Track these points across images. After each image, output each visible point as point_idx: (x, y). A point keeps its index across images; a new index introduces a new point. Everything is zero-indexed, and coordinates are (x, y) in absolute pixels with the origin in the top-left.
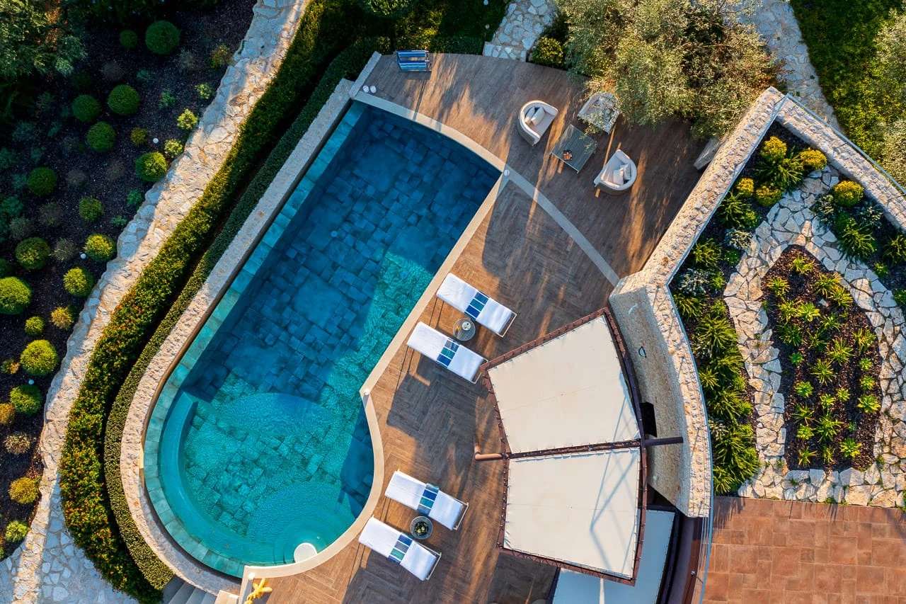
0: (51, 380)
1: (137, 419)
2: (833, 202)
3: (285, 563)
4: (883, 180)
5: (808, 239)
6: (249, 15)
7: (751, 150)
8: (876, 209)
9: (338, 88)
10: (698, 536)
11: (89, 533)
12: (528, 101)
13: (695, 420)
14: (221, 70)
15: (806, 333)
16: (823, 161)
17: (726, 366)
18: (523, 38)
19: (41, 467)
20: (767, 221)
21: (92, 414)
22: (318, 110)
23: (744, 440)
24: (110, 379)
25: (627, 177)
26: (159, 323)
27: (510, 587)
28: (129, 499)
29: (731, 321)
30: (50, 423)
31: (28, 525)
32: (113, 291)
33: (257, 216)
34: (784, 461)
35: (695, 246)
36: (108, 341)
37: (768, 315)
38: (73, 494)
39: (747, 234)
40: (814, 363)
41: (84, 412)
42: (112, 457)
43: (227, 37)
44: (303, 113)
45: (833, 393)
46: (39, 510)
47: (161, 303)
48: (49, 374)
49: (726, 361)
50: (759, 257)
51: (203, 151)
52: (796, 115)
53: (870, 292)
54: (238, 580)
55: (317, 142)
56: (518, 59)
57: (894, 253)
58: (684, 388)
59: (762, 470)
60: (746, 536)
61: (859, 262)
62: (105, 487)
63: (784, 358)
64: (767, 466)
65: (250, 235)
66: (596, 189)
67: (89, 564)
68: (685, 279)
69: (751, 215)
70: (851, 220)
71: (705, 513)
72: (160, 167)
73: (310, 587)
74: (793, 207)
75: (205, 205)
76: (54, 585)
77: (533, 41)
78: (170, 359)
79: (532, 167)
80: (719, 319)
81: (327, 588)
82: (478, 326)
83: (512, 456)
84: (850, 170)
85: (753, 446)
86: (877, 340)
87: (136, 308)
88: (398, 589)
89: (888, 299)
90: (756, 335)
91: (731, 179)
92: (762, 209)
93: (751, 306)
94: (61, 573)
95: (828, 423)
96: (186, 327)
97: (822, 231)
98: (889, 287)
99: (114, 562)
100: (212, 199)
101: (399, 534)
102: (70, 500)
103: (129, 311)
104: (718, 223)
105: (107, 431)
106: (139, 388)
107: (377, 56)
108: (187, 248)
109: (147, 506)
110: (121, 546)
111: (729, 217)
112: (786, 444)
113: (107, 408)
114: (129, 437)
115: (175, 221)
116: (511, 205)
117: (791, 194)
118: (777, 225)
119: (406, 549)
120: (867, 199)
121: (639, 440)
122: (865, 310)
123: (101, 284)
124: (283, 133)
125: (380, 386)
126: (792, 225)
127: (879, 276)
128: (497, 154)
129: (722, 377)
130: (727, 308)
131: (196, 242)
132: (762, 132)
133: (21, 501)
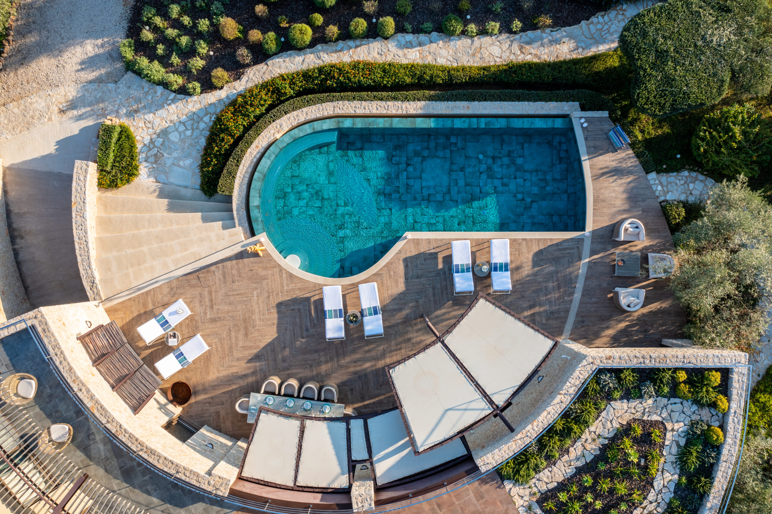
0: (290, 50)
1: (305, 115)
2: (703, 430)
3: (280, 253)
4: (735, 450)
5: (673, 430)
6: (577, 22)
7: (704, 365)
8: (716, 457)
9: (571, 103)
10: (468, 473)
11: (222, 131)
12: (639, 219)
13: (531, 430)
14: (534, 27)
15: (619, 462)
16: (724, 410)
17: (572, 429)
18: (672, 192)
19: (238, 77)
20: (669, 400)
21: (290, 87)
22: (551, 100)
23: (537, 465)
24: (316, 85)
25: (632, 305)
26: (367, 91)
27: (352, 390)
28: (257, 141)
29: (599, 416)
30: (266, 66)
31: (201, 93)
32: (365, 51)
33: (466, 106)
34: (538, 495)
35: (628, 369)
36: (337, 69)
37: (615, 434)
38: (239, 108)
39: (654, 393)
40: (605, 477)
41: (288, 82)
42: (274, 116)
43: (556, 17)
44: (542, 93)
45: (595, 499)
46: (213, 92)
47: (380, 84)
48: (294, 46)
49: (575, 427)
50: (645, 409)
51: (481, 49)
52: (740, 379)
53: (666, 483)
54: (253, 234)
55: (532, 112)
56: (658, 197)
57: (697, 483)
58: (545, 413)
59: (526, 486)
60: (484, 500)
61: (678, 467)
62: (254, 123)
63: (597, 459)
64: (530, 488)
65: (452, 109)
66: (611, 292)
67: (203, 142)
68: (606, 375)
69: (666, 390)
70: (701, 447)
71: (483, 469)
72: (456, 31)
73: (277, 276)
74: (685, 409)
75: (452, 72)
76: (177, 130)
77: (674, 198)
78: (351, 112)
79: (600, 246)
80: (595, 408)
81: (283, 287)
82: (489, 276)
83: (443, 343)
84: (729, 428)
85: (536, 473)
86: (641, 504)
87: (368, 72)
88: (309, 327)
89: (668, 496)
90: (599, 435)
91: (680, 365)
92: (674, 393)
93: (614, 421)
94: (187, 129)
95: (577, 506)
96: (375, 108)
97: (682, 435)
98: (675, 492)
99: (216, 156)
100: (458, 74)
101: (342, 308)
102: (234, 107)
103: (363, 69)
104: (649, 373)
105: (286, 103)
106: (323, 104)
107: (606, 114)
108: (421, 78)
109: (260, 154)
110: (228, 154)
111: (657, 378)
112: (549, 491)
113: (299, 94)
114: (292, 118)
115: (429, 60)
116: (570, 249)
117: (692, 404)
118: (670, 407)
119: (336, 317)
120: (718, 448)
121: (497, 407)
122: (653, 487)
123: (365, 41)
124: (523, 89)
125: (417, 242)
126: (675, 416)
127: (678, 483)
128: (594, 221)
129: (564, 430)
130: (604, 409)
131: (427, 81)
132: (718, 365)
133: (214, 80)
